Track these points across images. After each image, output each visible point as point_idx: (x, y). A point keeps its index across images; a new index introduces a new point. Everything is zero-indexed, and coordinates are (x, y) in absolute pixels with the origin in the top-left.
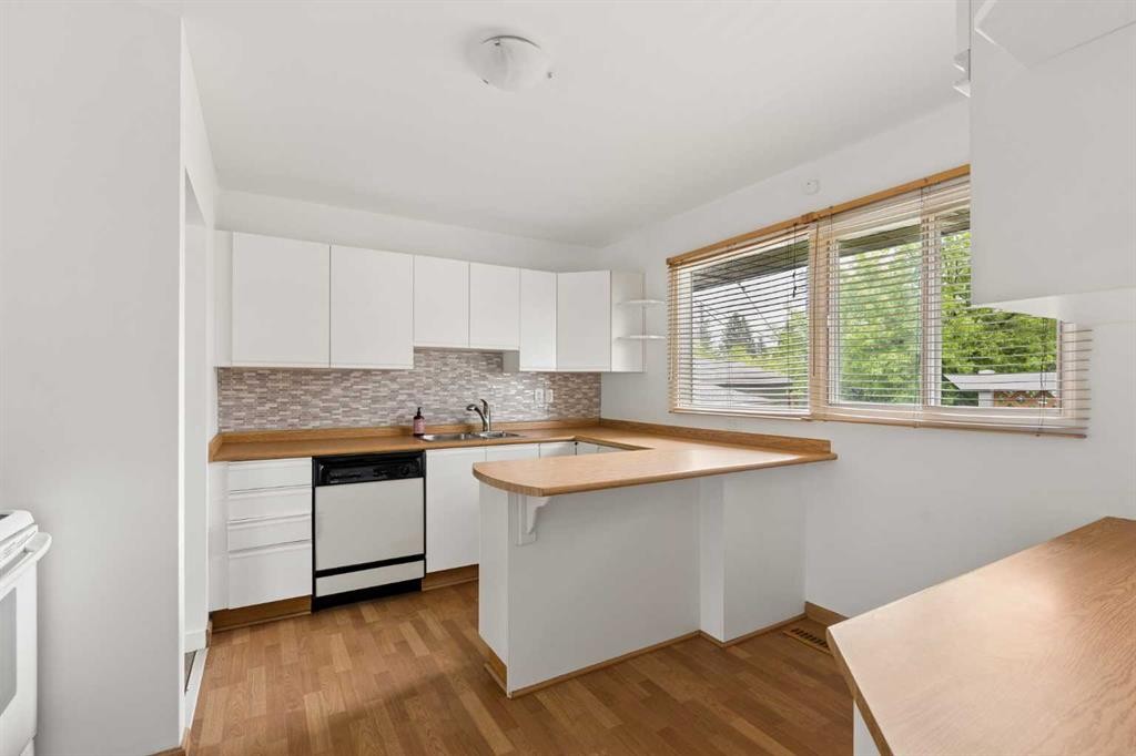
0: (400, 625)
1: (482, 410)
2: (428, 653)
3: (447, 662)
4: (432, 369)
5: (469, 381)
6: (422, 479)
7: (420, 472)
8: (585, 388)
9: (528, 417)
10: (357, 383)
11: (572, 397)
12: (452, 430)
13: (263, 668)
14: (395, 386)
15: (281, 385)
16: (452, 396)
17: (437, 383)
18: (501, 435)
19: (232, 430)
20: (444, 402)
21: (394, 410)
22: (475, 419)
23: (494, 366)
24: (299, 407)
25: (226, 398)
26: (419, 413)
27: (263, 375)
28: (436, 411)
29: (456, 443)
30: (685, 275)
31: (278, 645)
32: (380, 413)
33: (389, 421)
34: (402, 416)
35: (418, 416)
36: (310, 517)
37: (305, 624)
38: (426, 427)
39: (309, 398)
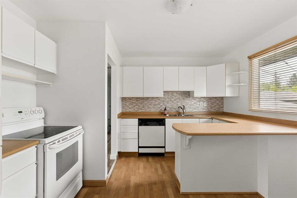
0: (157, 164)
1: (183, 108)
2: (162, 174)
3: (166, 177)
4: (169, 97)
5: (180, 100)
6: (164, 126)
7: (164, 124)
8: (218, 102)
9: (198, 111)
10: (150, 101)
11: (213, 105)
12: (175, 114)
13: (125, 167)
14: (160, 101)
15: (134, 101)
16: (175, 104)
17: (171, 100)
18: (188, 116)
19: (124, 111)
20: (172, 106)
21: (159, 108)
22: (181, 111)
23: (187, 96)
24: (138, 107)
25: (123, 104)
26: (165, 108)
27: (130, 99)
28: (170, 108)
29: (176, 117)
30: (256, 61)
31: (129, 163)
32: (156, 108)
33: (158, 110)
34: (161, 109)
35: (165, 109)
36: (138, 133)
37: (136, 159)
38: (167, 112)
39: (140, 104)
